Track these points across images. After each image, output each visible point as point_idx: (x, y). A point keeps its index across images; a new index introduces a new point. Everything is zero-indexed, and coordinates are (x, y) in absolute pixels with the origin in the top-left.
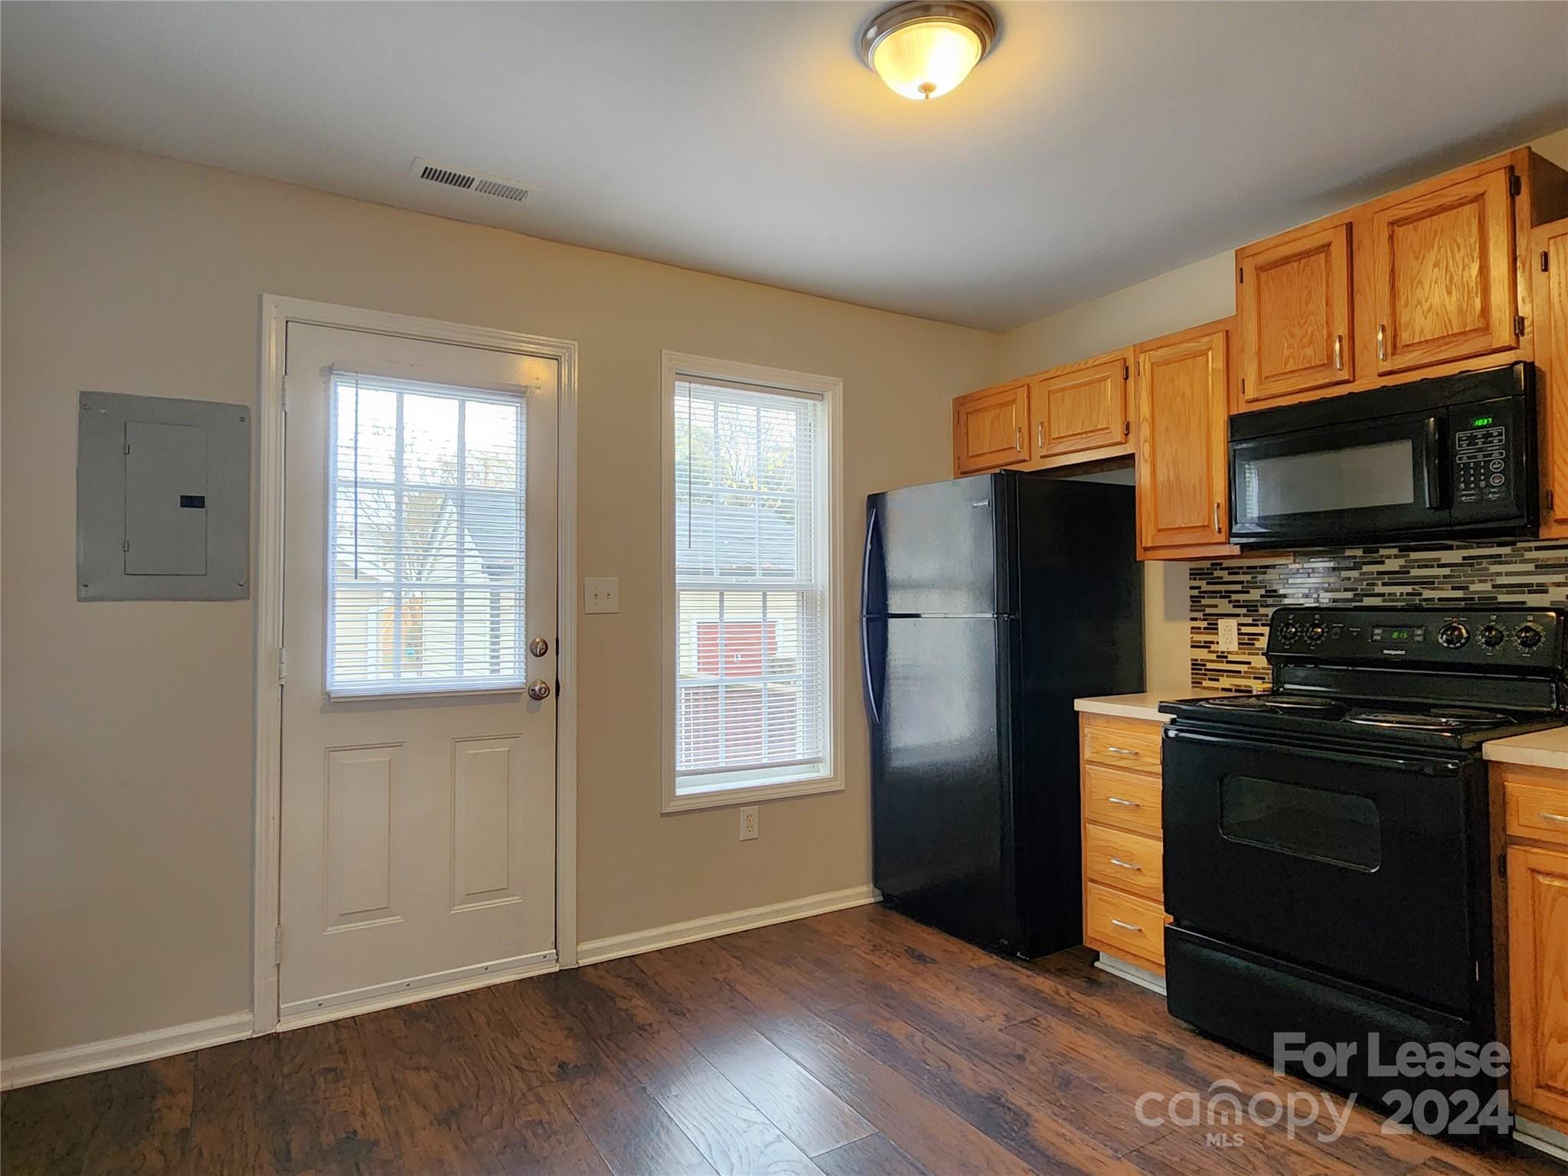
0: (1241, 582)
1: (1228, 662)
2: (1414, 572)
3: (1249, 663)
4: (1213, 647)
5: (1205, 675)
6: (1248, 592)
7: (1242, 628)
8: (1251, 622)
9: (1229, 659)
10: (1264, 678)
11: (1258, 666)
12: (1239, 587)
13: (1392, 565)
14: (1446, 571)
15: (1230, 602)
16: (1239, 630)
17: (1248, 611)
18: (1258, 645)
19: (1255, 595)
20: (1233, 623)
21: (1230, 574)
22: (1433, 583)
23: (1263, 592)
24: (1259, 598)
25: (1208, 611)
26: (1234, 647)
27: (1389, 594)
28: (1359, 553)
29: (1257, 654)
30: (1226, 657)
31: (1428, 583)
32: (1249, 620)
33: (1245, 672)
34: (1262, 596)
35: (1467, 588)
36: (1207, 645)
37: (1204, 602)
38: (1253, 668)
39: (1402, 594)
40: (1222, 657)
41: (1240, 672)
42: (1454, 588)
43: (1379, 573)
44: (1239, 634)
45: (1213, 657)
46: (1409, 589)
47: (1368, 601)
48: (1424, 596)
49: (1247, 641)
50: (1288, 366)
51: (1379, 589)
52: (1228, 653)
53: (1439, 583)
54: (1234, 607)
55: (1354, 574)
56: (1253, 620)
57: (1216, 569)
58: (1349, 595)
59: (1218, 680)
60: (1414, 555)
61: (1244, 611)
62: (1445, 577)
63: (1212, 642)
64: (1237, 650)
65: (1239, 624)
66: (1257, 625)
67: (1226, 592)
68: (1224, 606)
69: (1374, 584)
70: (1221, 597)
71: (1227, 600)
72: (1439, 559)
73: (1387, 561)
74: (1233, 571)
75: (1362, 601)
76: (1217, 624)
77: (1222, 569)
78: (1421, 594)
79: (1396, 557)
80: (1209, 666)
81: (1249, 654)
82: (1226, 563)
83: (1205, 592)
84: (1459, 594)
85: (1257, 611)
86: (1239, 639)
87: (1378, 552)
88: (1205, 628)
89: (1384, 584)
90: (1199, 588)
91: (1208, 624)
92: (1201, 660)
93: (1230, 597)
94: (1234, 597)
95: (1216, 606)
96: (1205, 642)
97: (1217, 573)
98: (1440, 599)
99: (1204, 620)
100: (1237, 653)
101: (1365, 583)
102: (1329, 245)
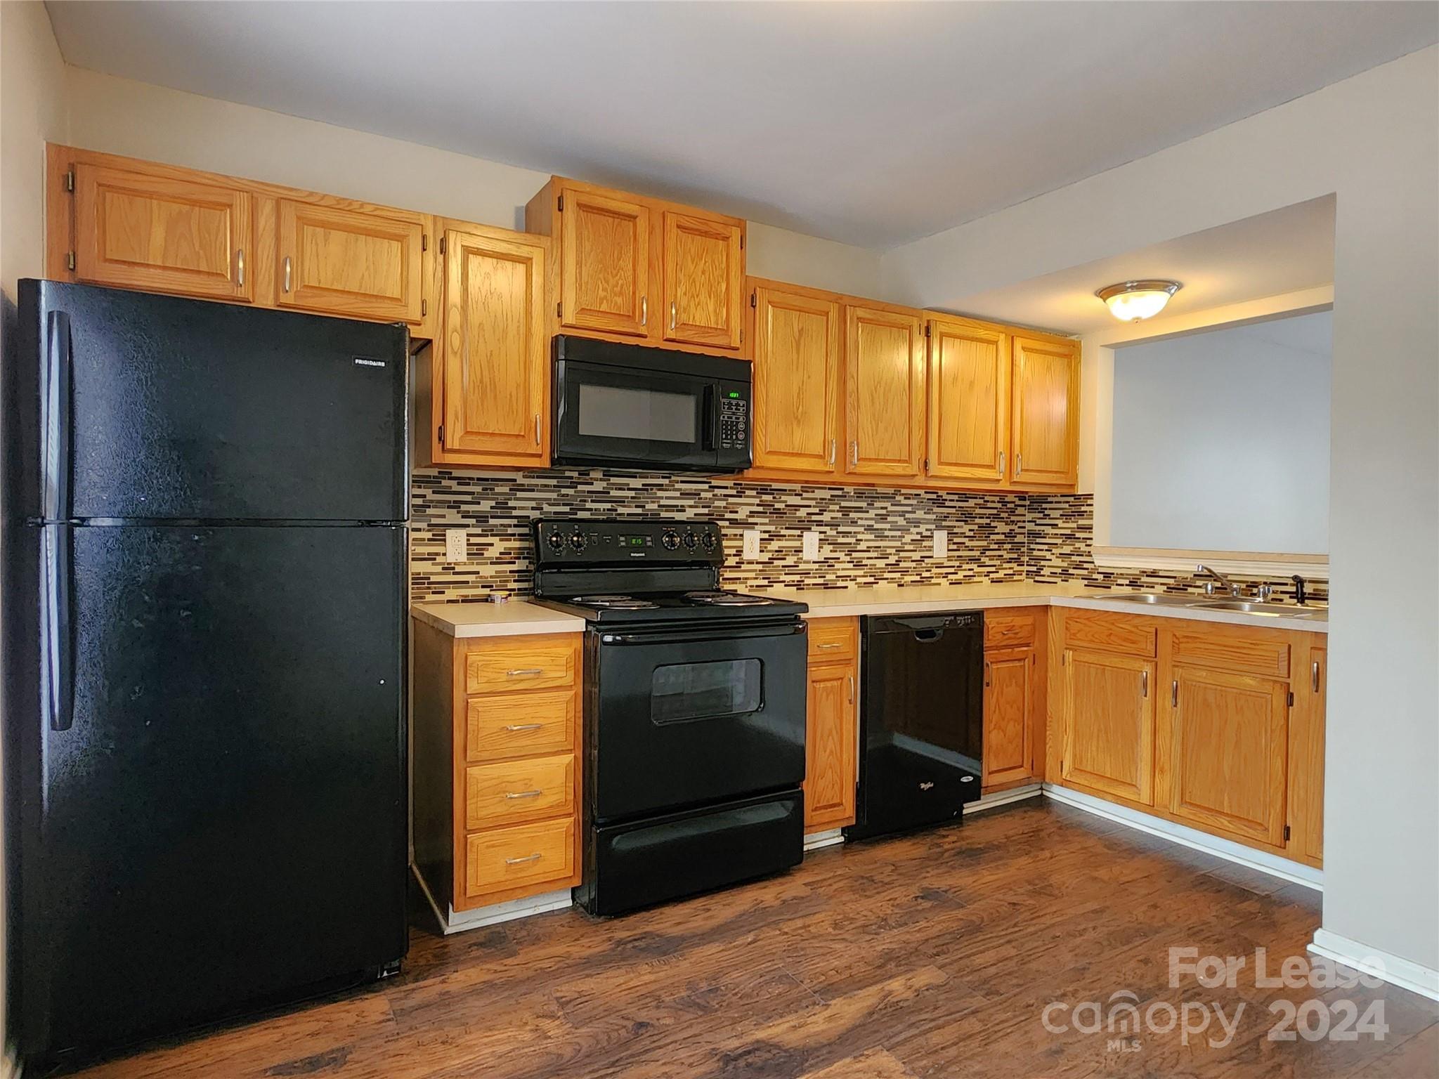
0: (473, 493)
1: (454, 573)
2: (613, 493)
3: (478, 573)
4: (439, 559)
5: (429, 588)
6: (479, 503)
7: (471, 538)
8: (480, 532)
9: (456, 570)
10: (492, 586)
11: (486, 575)
12: (468, 498)
13: (599, 486)
14: (632, 494)
15: (458, 512)
16: (468, 540)
17: (477, 521)
18: (486, 554)
19: (486, 506)
20: (462, 533)
21: (459, 484)
22: (624, 502)
23: (493, 503)
24: (489, 510)
25: (434, 521)
26: (464, 558)
27: (596, 510)
28: (575, 474)
29: (487, 564)
30: (454, 568)
31: (620, 501)
32: (479, 531)
33: (473, 582)
34: (492, 507)
35: (644, 506)
36: (431, 557)
37: (429, 511)
38: (481, 577)
39: (604, 510)
40: (448, 568)
41: (468, 582)
42: (636, 507)
43: (588, 492)
44: (468, 545)
45: (439, 569)
46: (608, 506)
47: (581, 515)
48: (619, 512)
49: (475, 552)
50: (602, 306)
51: (588, 505)
52: (455, 564)
53: (628, 502)
54: (463, 517)
55: (571, 492)
56: (482, 531)
57: (445, 478)
58: (567, 509)
59: (443, 593)
60: (613, 480)
61: (473, 521)
62: (632, 498)
63: (437, 554)
64: (466, 561)
65: (468, 535)
66: (487, 536)
67: (454, 502)
68: (452, 516)
69: (585, 501)
70: (448, 507)
71: (456, 510)
72: (628, 484)
73: (595, 482)
74: (462, 481)
75: (576, 514)
76: (445, 535)
77: (450, 479)
78: (616, 510)
79: (601, 480)
80: (433, 579)
81: (477, 564)
82: (456, 473)
83: (432, 501)
84: (639, 511)
85: (488, 522)
86: (468, 549)
87: (589, 475)
88: (429, 540)
89: (592, 501)
90: (424, 496)
91: (433, 535)
92: (424, 573)
93: (460, 507)
94: (464, 507)
95: (444, 516)
96: (429, 554)
97: (445, 483)
98: (628, 515)
99: (429, 531)
100: (465, 564)
101: (579, 499)
102: (635, 217)
